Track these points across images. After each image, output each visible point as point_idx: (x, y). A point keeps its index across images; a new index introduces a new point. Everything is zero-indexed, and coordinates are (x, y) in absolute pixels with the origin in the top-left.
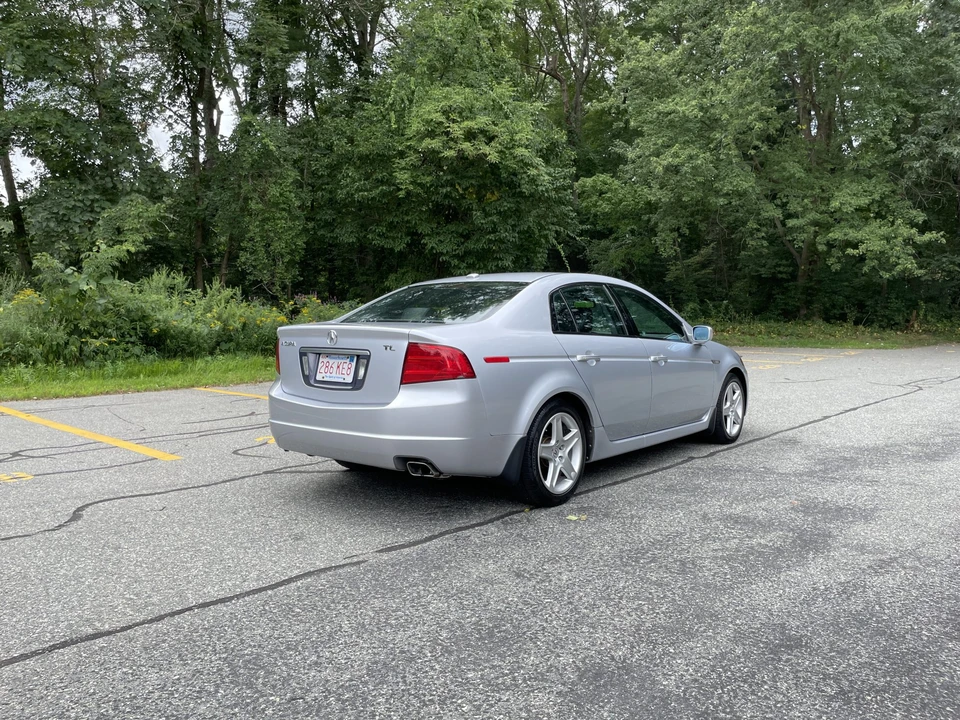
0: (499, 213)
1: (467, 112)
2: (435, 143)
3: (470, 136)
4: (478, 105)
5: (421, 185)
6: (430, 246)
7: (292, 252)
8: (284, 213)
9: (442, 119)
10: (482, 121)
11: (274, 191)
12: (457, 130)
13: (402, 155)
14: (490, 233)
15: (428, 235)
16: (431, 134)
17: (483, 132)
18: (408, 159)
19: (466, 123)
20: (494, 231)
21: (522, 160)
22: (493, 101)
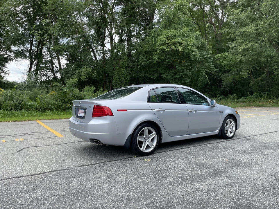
0: (185, 66)
1: (174, 37)
2: (163, 47)
3: (175, 44)
4: (178, 34)
5: (161, 59)
6: (164, 77)
7: (126, 80)
8: (124, 69)
9: (166, 40)
10: (178, 39)
11: (121, 63)
12: (170, 42)
13: (156, 51)
14: (181, 72)
15: (163, 74)
16: (163, 45)
17: (178, 42)
18: (157, 52)
19: (173, 40)
20: (183, 71)
21: (191, 50)
22: (182, 33)
